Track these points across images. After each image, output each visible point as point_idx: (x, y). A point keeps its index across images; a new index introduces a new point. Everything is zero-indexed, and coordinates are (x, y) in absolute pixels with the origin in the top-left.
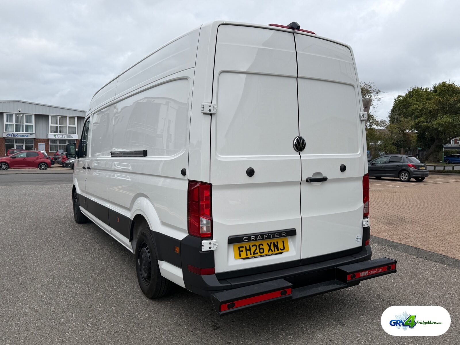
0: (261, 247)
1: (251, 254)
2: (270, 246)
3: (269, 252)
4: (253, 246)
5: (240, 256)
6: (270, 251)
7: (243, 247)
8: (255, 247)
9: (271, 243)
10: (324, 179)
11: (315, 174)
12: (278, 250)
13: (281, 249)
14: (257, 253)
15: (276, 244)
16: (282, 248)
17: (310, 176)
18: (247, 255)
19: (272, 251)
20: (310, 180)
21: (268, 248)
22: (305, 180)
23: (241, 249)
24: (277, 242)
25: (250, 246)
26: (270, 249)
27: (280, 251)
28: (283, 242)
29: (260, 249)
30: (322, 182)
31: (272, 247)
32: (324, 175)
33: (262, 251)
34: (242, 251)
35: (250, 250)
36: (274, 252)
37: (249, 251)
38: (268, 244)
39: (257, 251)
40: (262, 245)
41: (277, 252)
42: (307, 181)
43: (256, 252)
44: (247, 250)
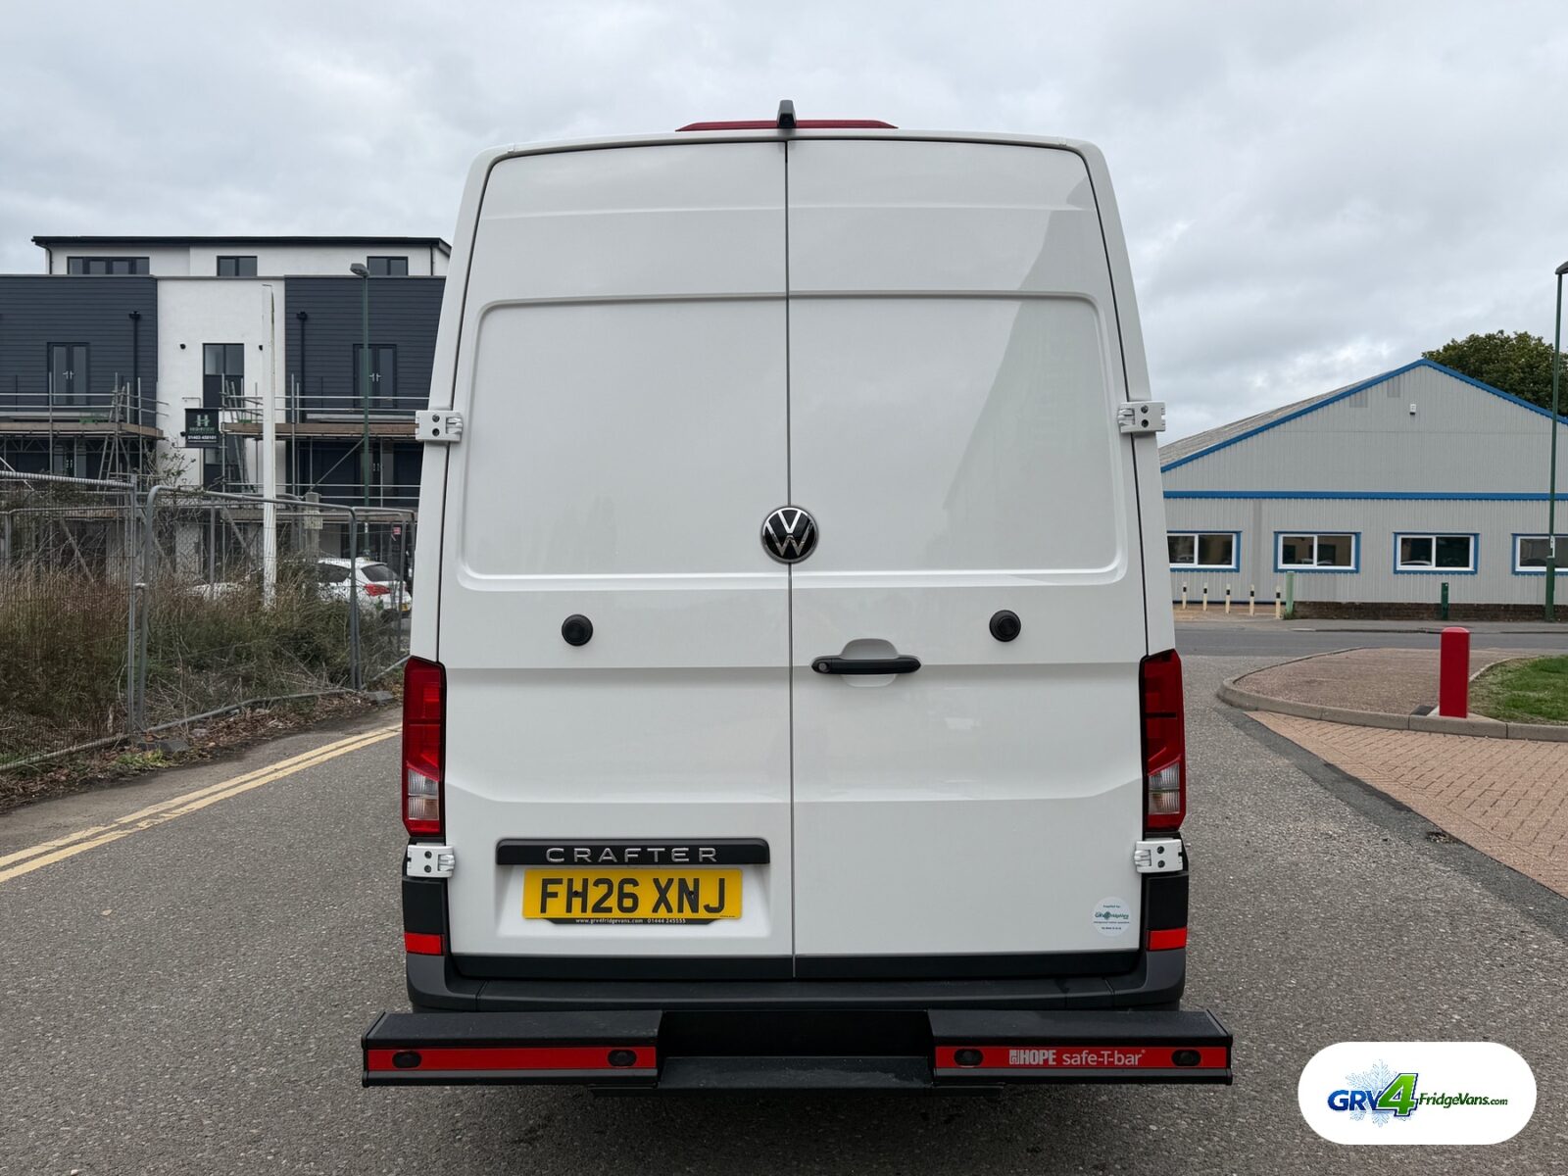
0: (628, 888)
1: (584, 910)
2: (663, 892)
3: (655, 910)
4: (597, 883)
5: (543, 910)
6: (663, 907)
7: (559, 882)
8: (603, 889)
9: (670, 881)
10: (906, 667)
11: (853, 645)
12: (695, 909)
13: (708, 908)
14: (609, 910)
15: (691, 888)
16: (715, 904)
17: (834, 649)
18: (569, 909)
19: (669, 910)
20: (832, 668)
21: (656, 895)
22: (809, 663)
23: (551, 888)
24: (696, 882)
25: (585, 882)
26: (663, 900)
27: (702, 914)
28: (722, 882)
29: (622, 896)
30: (895, 675)
31: (673, 896)
32: (903, 649)
33: (628, 903)
34: (555, 895)
35: (584, 895)
36: (675, 915)
37: (581, 899)
38: (656, 881)
39: (612, 902)
40: (635, 883)
41: (688, 913)
42: (816, 667)
43: (605, 905)
44: (572, 894)
